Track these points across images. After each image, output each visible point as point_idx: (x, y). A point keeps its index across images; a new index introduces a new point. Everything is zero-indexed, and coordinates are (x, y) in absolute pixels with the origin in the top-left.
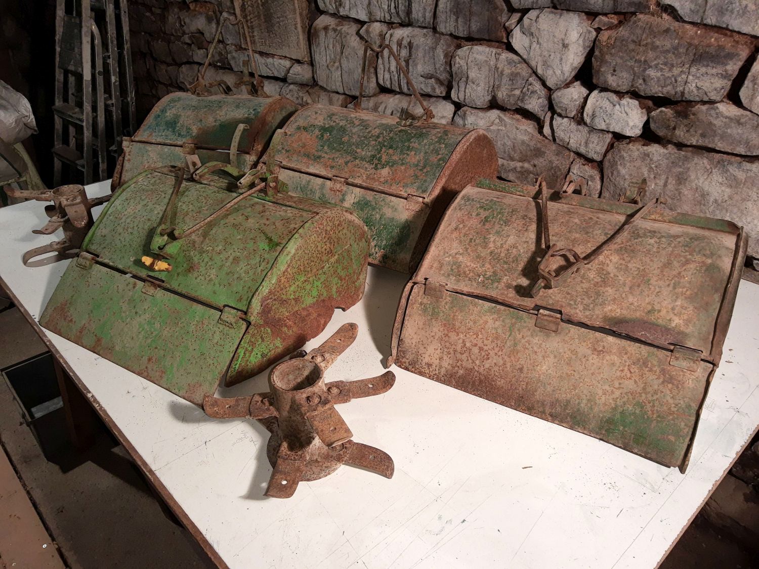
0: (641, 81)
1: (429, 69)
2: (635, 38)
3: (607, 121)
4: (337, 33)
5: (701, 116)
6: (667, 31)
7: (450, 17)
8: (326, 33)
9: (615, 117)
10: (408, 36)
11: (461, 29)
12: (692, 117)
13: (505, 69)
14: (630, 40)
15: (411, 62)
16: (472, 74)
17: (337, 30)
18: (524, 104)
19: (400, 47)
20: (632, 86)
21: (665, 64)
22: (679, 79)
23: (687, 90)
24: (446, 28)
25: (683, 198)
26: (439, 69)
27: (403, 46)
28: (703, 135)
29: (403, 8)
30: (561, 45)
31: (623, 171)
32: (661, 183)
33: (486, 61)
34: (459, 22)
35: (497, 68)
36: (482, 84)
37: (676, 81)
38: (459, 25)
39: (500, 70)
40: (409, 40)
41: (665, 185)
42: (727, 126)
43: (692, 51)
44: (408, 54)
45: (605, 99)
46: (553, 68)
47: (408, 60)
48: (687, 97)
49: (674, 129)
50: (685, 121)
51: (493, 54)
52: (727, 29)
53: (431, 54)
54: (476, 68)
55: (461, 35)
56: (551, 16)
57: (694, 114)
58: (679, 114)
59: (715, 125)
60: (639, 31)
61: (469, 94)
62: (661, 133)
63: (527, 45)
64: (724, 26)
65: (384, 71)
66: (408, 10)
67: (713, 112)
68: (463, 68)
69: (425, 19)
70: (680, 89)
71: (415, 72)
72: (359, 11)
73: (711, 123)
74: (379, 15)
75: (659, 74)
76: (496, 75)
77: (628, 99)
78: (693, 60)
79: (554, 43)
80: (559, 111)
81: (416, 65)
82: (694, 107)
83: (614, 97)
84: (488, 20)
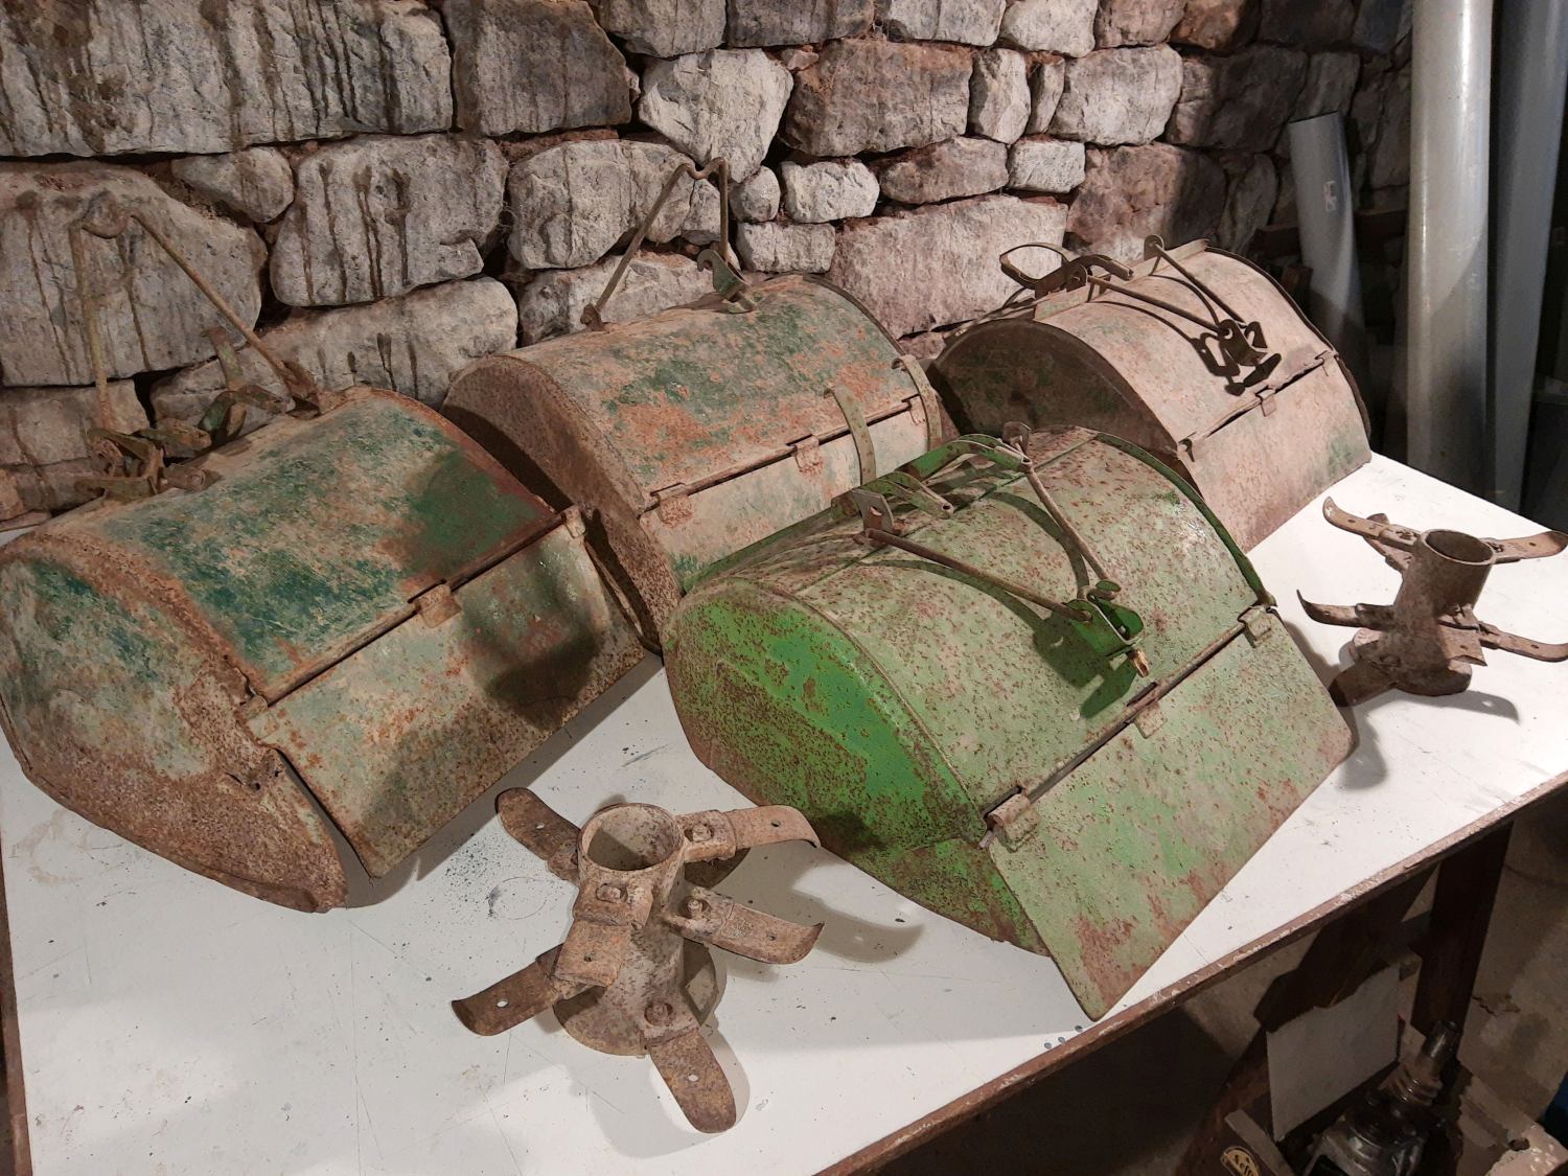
0: (877, 133)
1: (463, 219)
2: (859, 75)
3: (837, 205)
4: (80, 211)
5: (947, 160)
6: (891, 58)
7: (514, 95)
8: (32, 221)
9: (847, 194)
10: (383, 162)
11: (545, 117)
12: (937, 163)
13: (650, 171)
14: (852, 78)
15: (409, 218)
16: (584, 199)
17: (79, 200)
18: (699, 223)
19: (367, 192)
20: (868, 142)
21: (904, 102)
22: (925, 118)
23: (934, 129)
24: (506, 121)
25: (935, 274)
26: (488, 213)
27: (372, 188)
28: (951, 184)
29: (371, 97)
30: (758, 106)
31: (865, 271)
32: (909, 266)
33: (610, 167)
34: (541, 104)
35: (634, 175)
36: (606, 215)
37: (922, 122)
38: (541, 110)
39: (642, 176)
40: (389, 172)
41: (915, 266)
42: (974, 162)
43: (927, 77)
44: (395, 203)
45: (824, 174)
46: (740, 147)
47: (404, 217)
48: (936, 139)
49: (921, 186)
50: (932, 172)
51: (619, 150)
52: (958, 43)
53: (467, 186)
54: (588, 186)
55: (544, 128)
56: (732, 60)
57: (938, 160)
58: (920, 165)
59: (962, 166)
60: (861, 63)
61: (579, 242)
62: (906, 197)
63: (686, 118)
64: (956, 39)
65: (307, 264)
66: (386, 100)
67: (955, 151)
68: (558, 195)
69: (438, 112)
70: (927, 132)
71: (422, 240)
72: (189, 129)
73: (958, 167)
74: (266, 125)
75: (900, 117)
76: (633, 191)
77: (856, 165)
78: (931, 90)
79: (748, 103)
80: (755, 215)
81: (425, 223)
82: (934, 150)
83: (836, 168)
84: (606, 90)
